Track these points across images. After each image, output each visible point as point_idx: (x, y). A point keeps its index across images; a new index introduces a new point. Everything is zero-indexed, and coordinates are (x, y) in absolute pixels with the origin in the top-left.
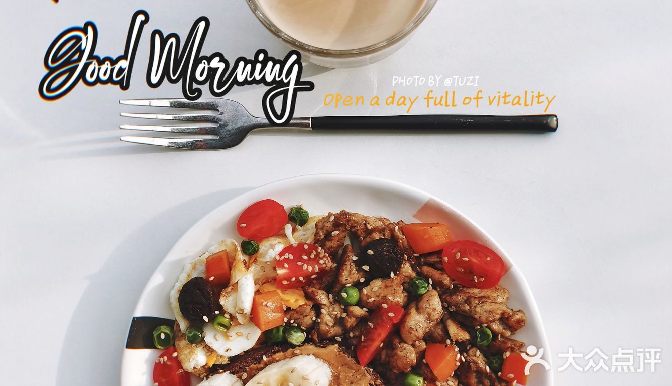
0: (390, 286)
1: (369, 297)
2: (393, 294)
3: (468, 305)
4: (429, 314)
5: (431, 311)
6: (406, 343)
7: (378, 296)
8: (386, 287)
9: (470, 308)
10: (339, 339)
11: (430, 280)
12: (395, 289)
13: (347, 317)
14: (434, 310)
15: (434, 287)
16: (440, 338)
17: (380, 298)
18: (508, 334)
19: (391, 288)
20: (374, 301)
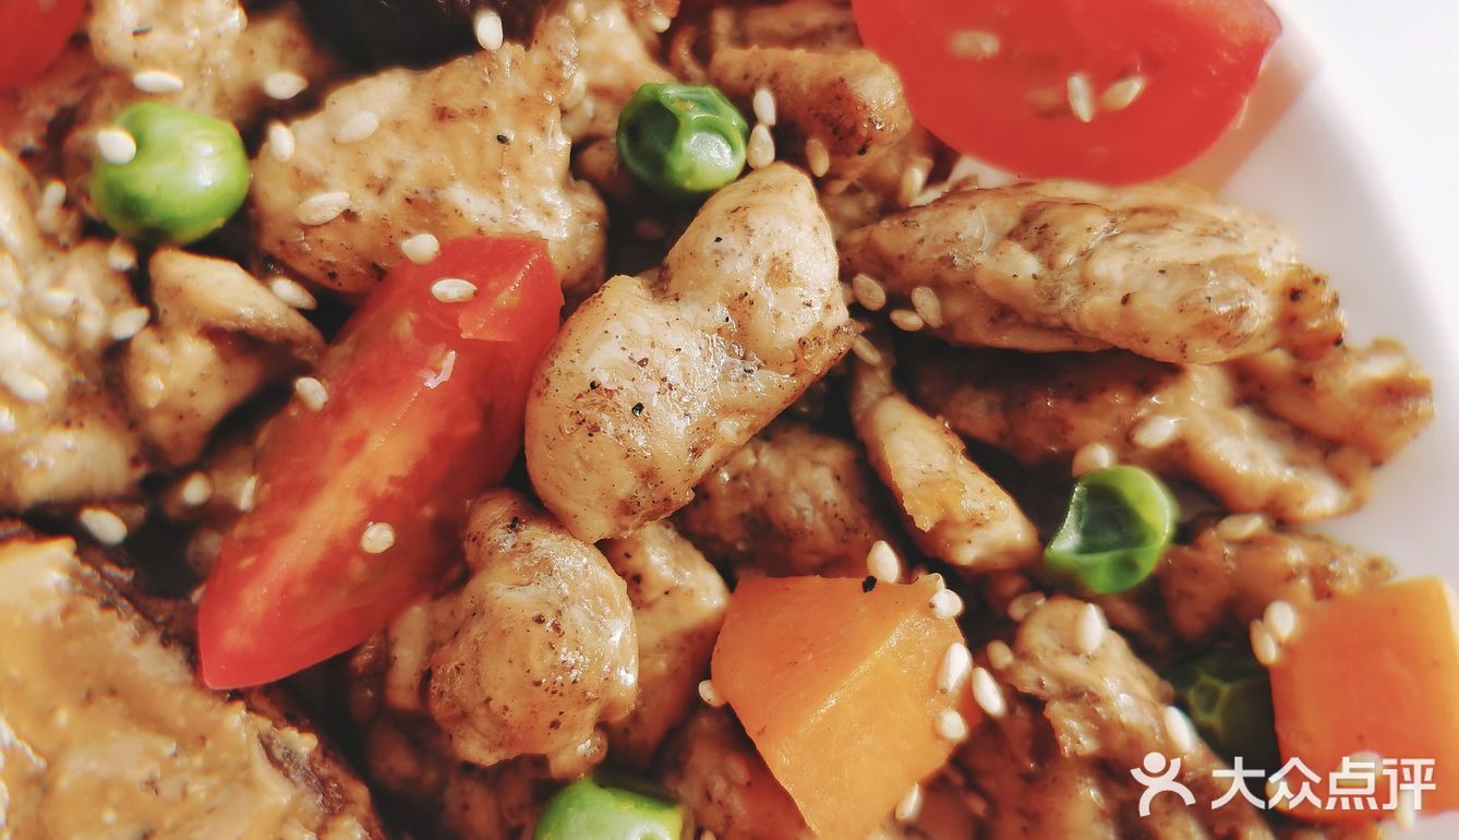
0: (472, 113)
1: (308, 183)
2: (489, 181)
3: (1034, 249)
4: (742, 303)
5: (755, 282)
6: (555, 519)
7: (381, 189)
8: (442, 115)
9: (1050, 265)
10: (108, 526)
11: (765, 104)
12: (502, 139)
13: (149, 335)
14: (780, 273)
15: (790, 147)
16: (822, 525)
17: (393, 199)
18: (1320, 497)
19: (475, 127)
20: (349, 215)
